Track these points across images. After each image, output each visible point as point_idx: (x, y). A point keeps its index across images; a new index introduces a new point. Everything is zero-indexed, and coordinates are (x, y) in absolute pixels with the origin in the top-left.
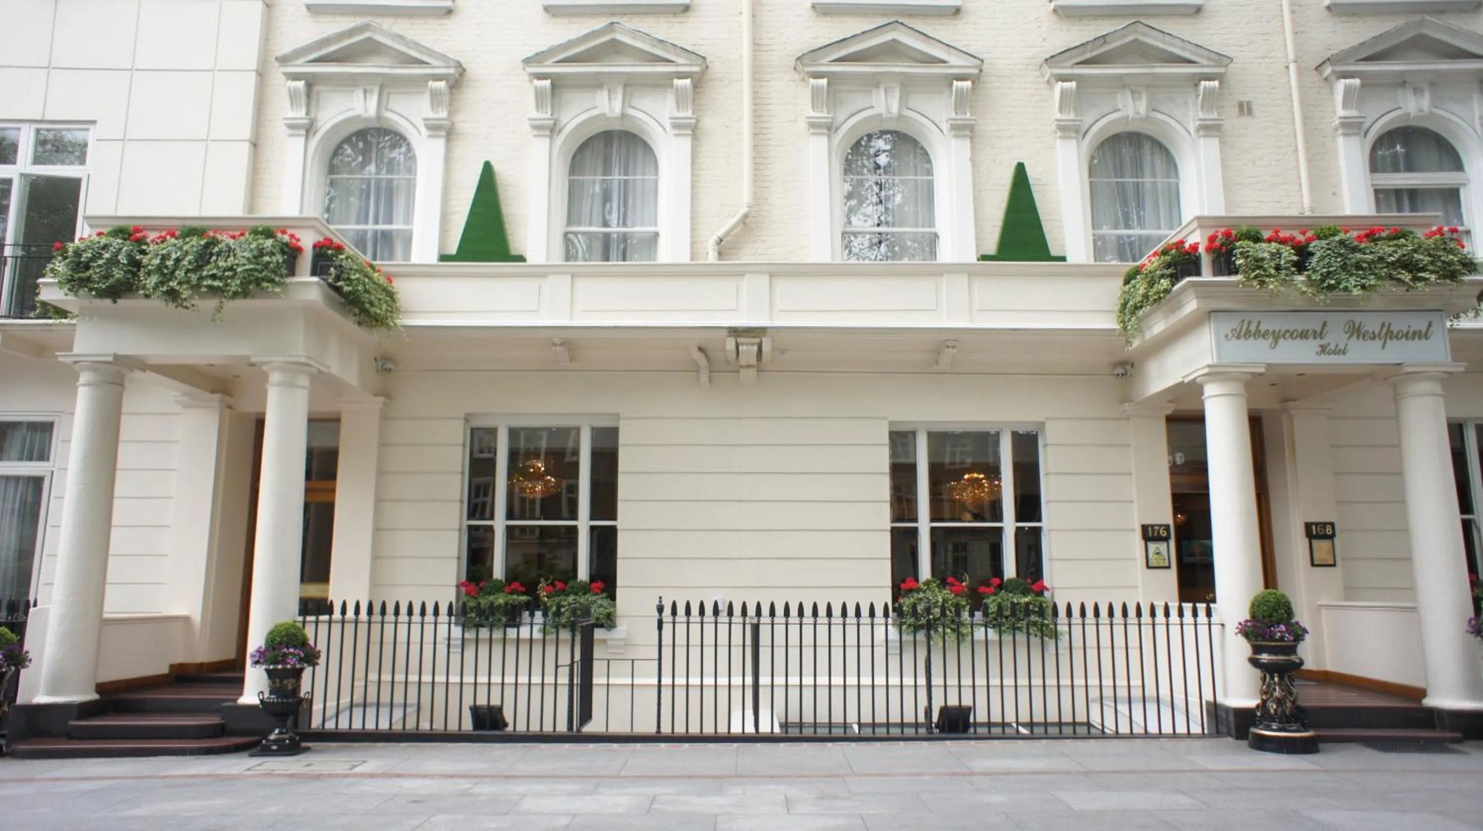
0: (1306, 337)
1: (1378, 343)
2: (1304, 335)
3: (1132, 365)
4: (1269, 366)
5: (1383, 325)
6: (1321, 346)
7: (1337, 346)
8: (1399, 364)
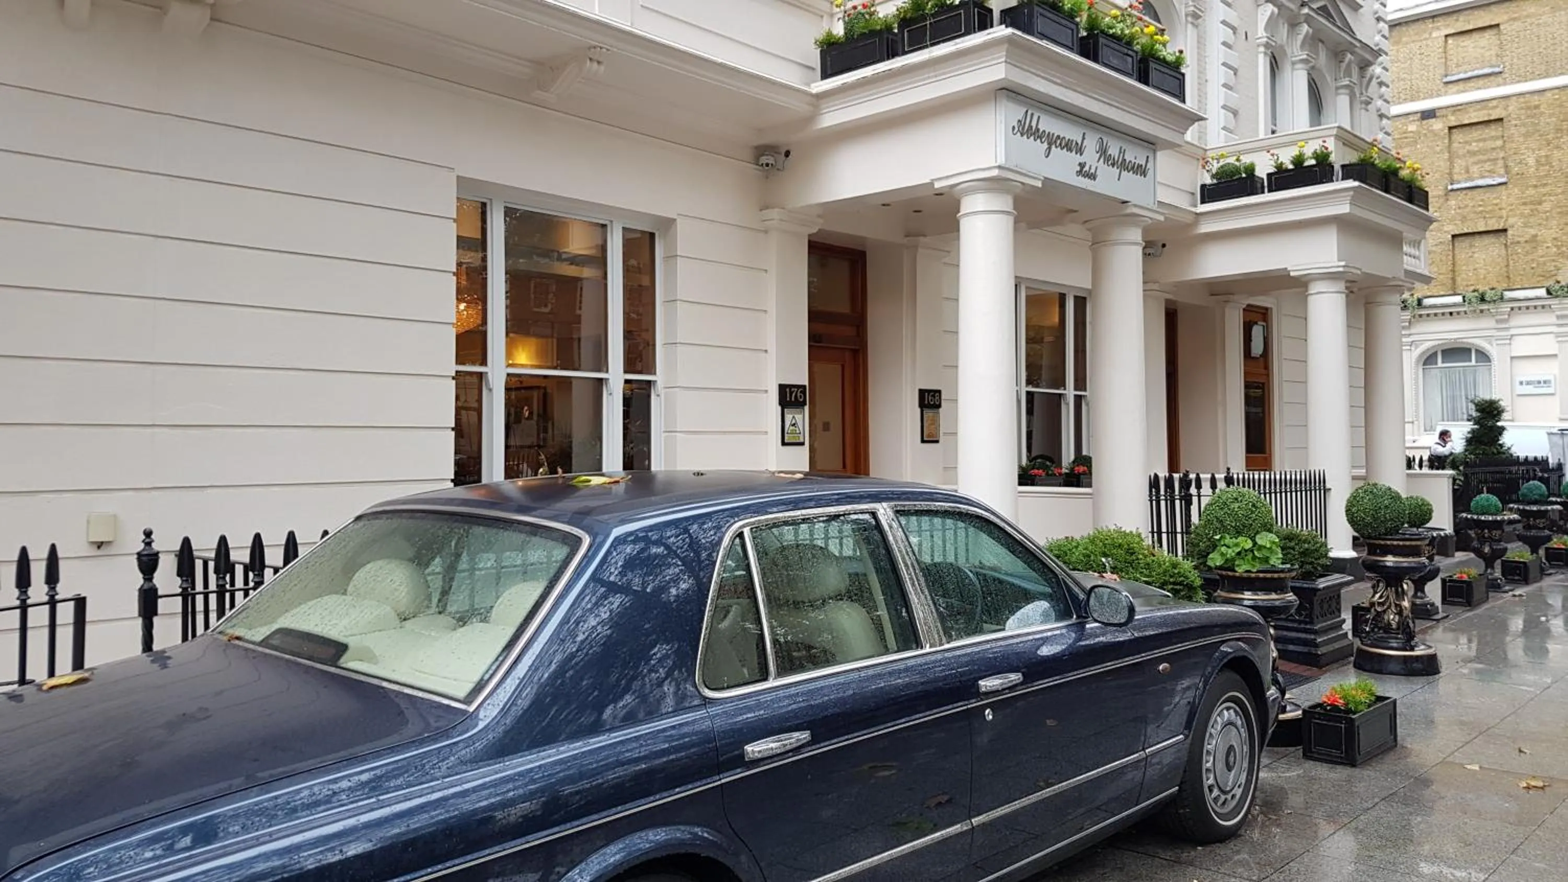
0: (1070, 150)
1: (1116, 171)
2: (1068, 146)
3: (787, 154)
4: (1046, 180)
5: (1120, 152)
6: (1080, 164)
7: (1090, 168)
8: (1125, 202)
